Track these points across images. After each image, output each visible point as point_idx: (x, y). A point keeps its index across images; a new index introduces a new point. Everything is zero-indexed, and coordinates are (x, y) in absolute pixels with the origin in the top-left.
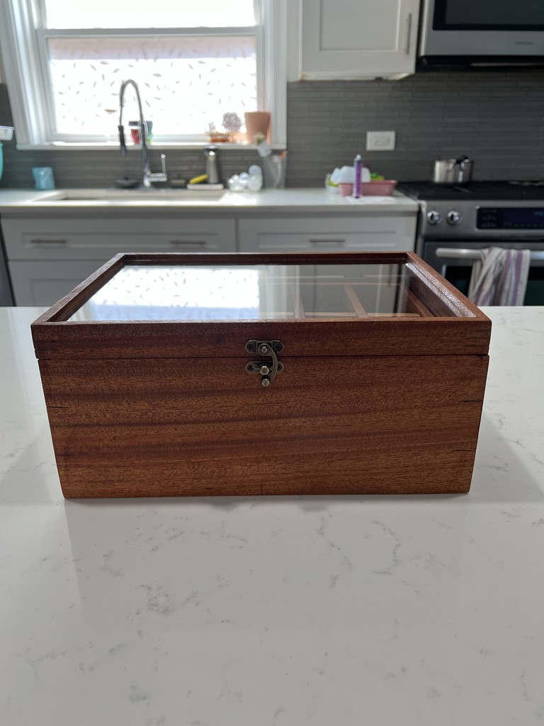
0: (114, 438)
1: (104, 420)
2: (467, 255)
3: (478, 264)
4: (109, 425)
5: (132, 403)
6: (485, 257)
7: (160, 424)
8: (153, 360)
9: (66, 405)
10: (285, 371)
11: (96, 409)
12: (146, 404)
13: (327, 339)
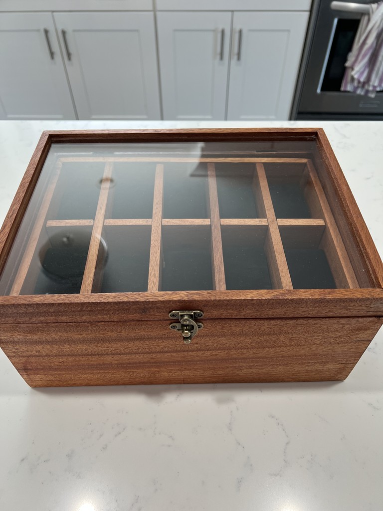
0: (62, 362)
1: (51, 353)
2: (358, 9)
3: (366, 18)
4: (56, 356)
5: (73, 346)
6: (373, 12)
7: (99, 355)
8: (86, 323)
9: (18, 346)
10: (204, 327)
11: (43, 348)
12: (85, 346)
13: (243, 309)
